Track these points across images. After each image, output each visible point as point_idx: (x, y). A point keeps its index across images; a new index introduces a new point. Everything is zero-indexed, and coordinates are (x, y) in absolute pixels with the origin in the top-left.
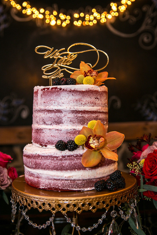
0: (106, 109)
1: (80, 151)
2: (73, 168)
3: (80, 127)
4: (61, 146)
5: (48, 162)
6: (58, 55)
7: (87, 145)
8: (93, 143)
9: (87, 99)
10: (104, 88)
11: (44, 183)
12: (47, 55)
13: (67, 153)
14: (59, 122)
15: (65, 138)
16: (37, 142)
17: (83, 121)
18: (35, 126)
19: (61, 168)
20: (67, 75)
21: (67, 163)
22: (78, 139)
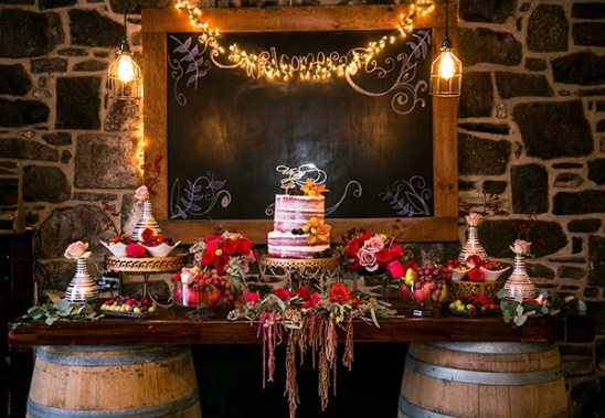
0: (323, 210)
1: (305, 236)
2: (301, 245)
3: (305, 222)
4: (294, 232)
5: (286, 241)
6: (291, 172)
7: (310, 231)
8: (313, 231)
9: (311, 205)
10: (323, 197)
11: (283, 254)
12: (284, 172)
13: (298, 236)
14: (293, 218)
15: (297, 228)
16: (278, 229)
17: (308, 218)
18: (276, 219)
19: (295, 245)
20: (298, 187)
21: (298, 242)
22: (305, 229)
